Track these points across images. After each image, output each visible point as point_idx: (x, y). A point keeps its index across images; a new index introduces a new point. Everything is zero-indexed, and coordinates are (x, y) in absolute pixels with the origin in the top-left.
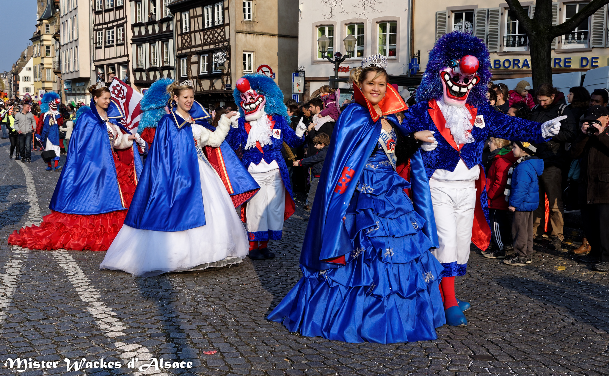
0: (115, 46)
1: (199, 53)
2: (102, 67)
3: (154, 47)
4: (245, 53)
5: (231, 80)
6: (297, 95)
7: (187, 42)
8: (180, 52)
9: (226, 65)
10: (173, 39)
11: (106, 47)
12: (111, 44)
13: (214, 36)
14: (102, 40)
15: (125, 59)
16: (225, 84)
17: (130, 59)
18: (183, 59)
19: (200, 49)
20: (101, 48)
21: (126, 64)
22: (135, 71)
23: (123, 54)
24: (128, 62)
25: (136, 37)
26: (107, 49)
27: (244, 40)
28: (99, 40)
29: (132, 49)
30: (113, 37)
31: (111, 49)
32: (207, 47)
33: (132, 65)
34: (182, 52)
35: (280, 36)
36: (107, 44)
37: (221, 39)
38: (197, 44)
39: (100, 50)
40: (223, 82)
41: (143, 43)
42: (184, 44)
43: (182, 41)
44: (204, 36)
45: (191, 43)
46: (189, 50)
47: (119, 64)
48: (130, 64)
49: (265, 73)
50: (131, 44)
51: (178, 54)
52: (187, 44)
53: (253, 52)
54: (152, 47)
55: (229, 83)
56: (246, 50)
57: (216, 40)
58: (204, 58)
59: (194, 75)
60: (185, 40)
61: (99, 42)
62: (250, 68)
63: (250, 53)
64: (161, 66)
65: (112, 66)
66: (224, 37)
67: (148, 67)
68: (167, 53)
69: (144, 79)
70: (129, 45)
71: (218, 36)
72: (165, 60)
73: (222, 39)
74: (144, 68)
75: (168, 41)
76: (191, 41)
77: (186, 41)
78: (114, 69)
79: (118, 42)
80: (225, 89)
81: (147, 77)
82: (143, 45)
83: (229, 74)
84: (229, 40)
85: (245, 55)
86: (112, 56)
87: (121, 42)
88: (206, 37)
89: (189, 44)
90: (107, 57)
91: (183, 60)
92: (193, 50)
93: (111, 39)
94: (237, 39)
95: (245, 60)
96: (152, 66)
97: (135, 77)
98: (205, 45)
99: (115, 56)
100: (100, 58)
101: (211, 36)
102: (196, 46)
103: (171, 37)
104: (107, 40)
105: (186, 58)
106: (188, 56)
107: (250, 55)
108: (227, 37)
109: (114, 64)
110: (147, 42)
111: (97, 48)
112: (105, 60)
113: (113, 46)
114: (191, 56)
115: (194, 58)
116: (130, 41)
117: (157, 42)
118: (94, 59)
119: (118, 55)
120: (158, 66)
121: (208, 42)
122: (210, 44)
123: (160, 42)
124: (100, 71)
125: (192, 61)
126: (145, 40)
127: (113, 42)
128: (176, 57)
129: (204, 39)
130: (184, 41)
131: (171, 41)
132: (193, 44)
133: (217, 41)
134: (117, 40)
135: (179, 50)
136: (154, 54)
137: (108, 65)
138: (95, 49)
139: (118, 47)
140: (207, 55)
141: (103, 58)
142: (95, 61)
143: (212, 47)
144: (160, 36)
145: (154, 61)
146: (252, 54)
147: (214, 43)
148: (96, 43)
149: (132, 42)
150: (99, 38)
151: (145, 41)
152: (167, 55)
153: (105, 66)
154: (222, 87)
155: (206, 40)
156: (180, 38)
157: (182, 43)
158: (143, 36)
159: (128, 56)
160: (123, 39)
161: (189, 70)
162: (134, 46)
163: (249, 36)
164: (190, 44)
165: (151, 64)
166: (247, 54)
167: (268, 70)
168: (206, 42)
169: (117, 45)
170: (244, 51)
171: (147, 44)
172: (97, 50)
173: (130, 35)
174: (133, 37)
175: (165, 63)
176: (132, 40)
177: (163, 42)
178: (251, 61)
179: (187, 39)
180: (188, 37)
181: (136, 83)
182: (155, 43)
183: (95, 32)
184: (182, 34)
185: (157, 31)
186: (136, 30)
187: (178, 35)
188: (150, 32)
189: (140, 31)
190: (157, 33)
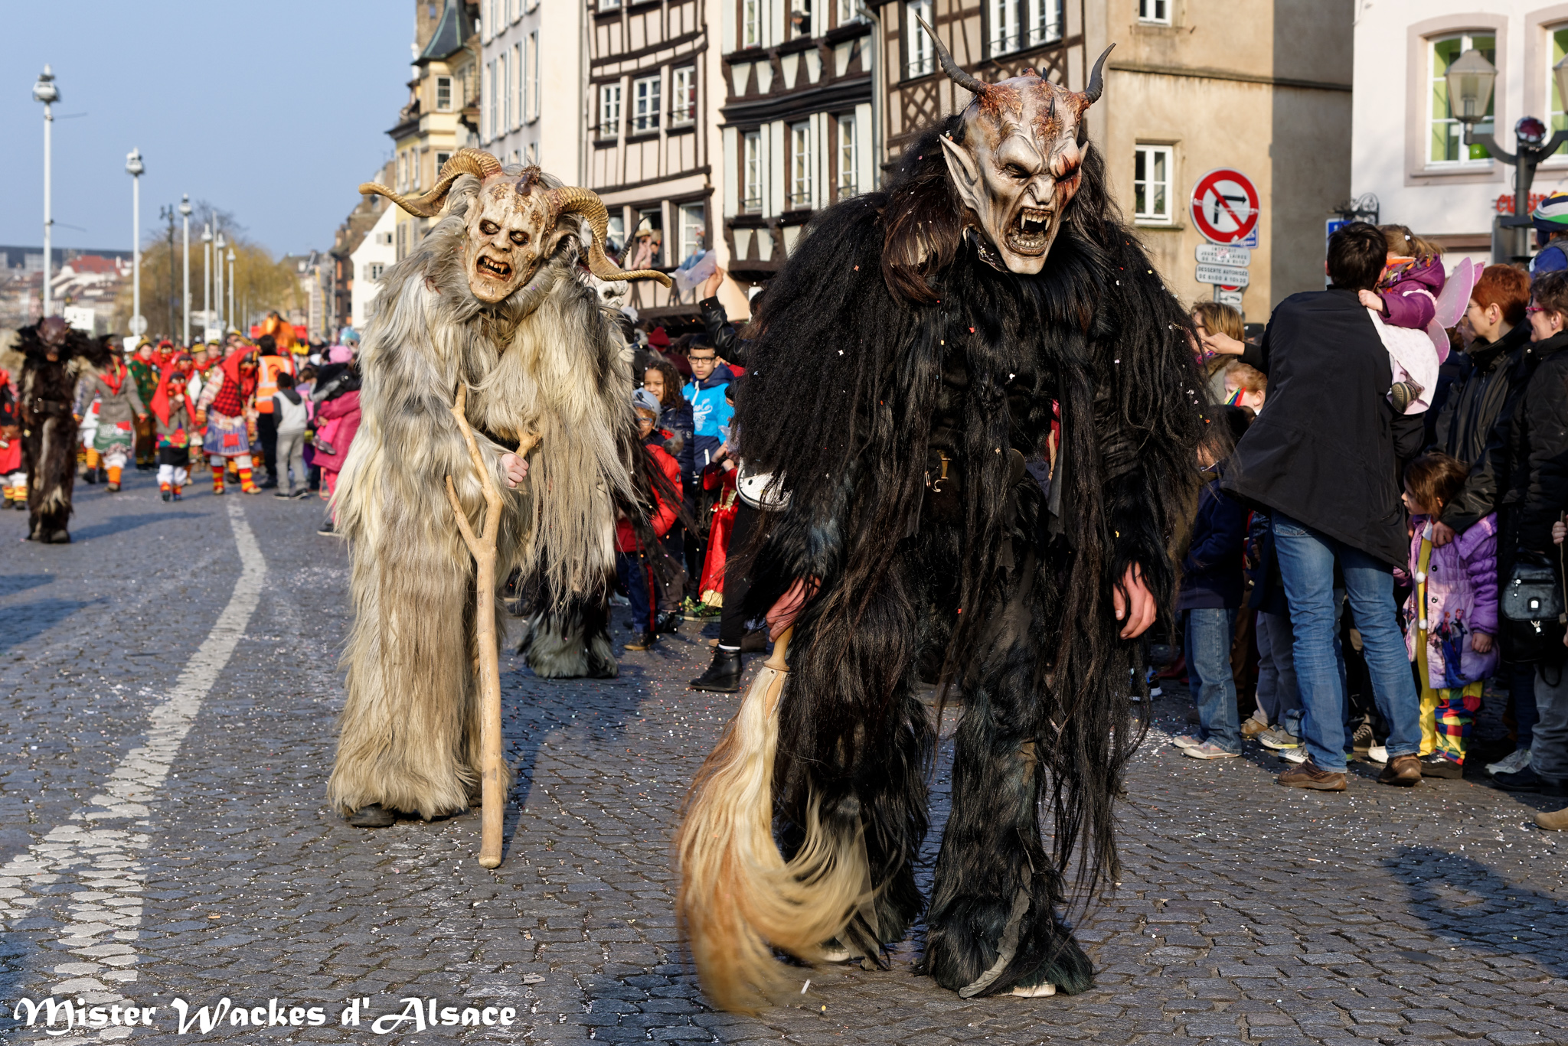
0: (663, 135)
3: (801, 134)
4: (1141, 148)
7: (925, 113)
8: (895, 151)
10: (870, 102)
11: (630, 140)
12: (649, 128)
14: (617, 114)
15: (696, 184)
17: (716, 181)
20: (612, 143)
21: (699, 203)
22: (733, 225)
23: (689, 165)
24: (708, 192)
25: (740, 100)
26: (635, 148)
27: (1138, 98)
28: (608, 115)
29: (722, 146)
30: (656, 104)
31: (650, 146)
33: (724, 205)
35: (1280, 83)
36: (636, 131)
39: (611, 151)
41: (764, 122)
42: (913, 121)
43: (904, 108)
47: (677, 201)
48: (716, 201)
49: (1226, 206)
50: (722, 127)
51: (890, 158)
52: (921, 119)
53: (1172, 143)
54: (795, 135)
56: (1146, 136)
60: (916, 104)
61: (608, 124)
62: (1160, 207)
63: (1160, 149)
65: (651, 210)
67: (778, 209)
68: (848, 156)
69: (765, 254)
70: (714, 133)
72: (841, 184)
74: (765, 215)
75: (853, 112)
76: (937, 105)
77: (920, 110)
79: (676, 123)
81: (775, 249)
82: (764, 128)
85: (1140, 158)
86: (650, 173)
87: (686, 121)
90: (633, 177)
93: (649, 112)
94: (1111, 95)
95: (1140, 173)
96: (794, 207)
97: (732, 247)
99: (663, 174)
100: (611, 183)
103: (866, 93)
104: (636, 114)
107: (1159, 157)
109: (656, 203)
110: (778, 119)
111: (600, 145)
112: (625, 187)
113: (655, 136)
116: (716, 118)
117: (814, 118)
119: (674, 169)
120: (815, 207)
123: (824, 116)
126: (769, 110)
127: (656, 121)
128: (883, 167)
130: (912, 110)
131: (863, 111)
134: (670, 115)
135: (892, 142)
136: (801, 163)
137: (637, 207)
138: (591, 147)
139: (675, 141)
141: (620, 182)
144: (826, 96)
145: (800, 187)
146: (1168, 151)
148: (597, 128)
149: (722, 121)
150: (608, 108)
151: (770, 115)
152: (848, 166)
153: (627, 211)
156: (896, 97)
157: (904, 115)
158: (764, 97)
159: (707, 170)
160: (693, 112)
162: (732, 133)
163: (1159, 84)
165: (789, 199)
166: (1150, 152)
167: (1240, 192)
169: (672, 132)
170: (1140, 142)
171: (779, 127)
172: (601, 153)
173: (717, 96)
174: (729, 101)
175: (840, 194)
176: (724, 112)
177: (834, 116)
178: (1164, 179)
179: (924, 101)
180: (928, 94)
181: (734, 268)
182: (807, 120)
183: (594, 87)
184: (904, 83)
185: (814, 75)
186: (740, 77)
187: (890, 89)
188: (790, 82)
189: (753, 81)
190: (815, 85)
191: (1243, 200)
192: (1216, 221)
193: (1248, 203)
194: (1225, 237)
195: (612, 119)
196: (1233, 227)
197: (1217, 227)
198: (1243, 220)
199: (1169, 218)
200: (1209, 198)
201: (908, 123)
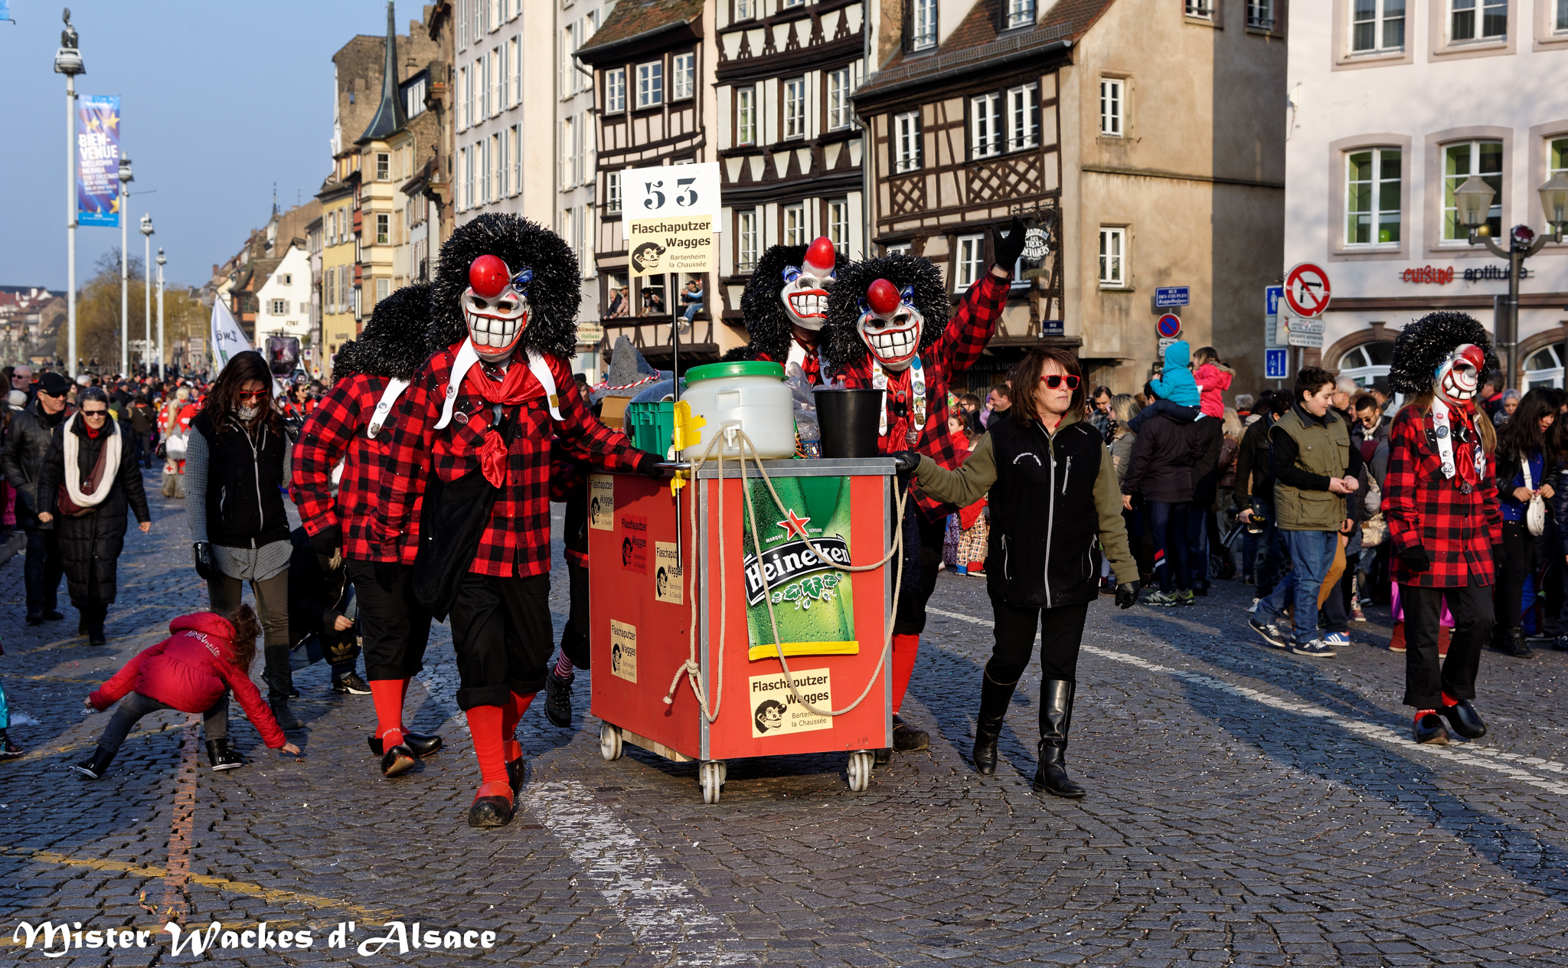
1: (952, 233)
2: (620, 273)
3: (793, 214)
4: (1103, 230)
5: (1061, 308)
6: (1283, 353)
7: (912, 200)
8: (885, 229)
9: (1048, 266)
10: (862, 191)
13: (1004, 182)
16: (1042, 319)
19: (956, 218)
20: (620, 218)
25: (734, 185)
27: (1102, 192)
28: (614, 196)
32: (982, 215)
34: (891, 229)
35: (1217, 181)
37: (1028, 191)
38: (944, 204)
40: (1034, 315)
41: (759, 204)
42: (901, 207)
43: (893, 196)
44: (969, 182)
45: (925, 203)
46: (916, 224)
49: (1308, 290)
50: (718, 207)
51: (879, 234)
53: (1124, 226)
54: (787, 214)
55: (1054, 315)
56: (1107, 220)
57: (1011, 192)
58: (968, 244)
60: (903, 193)
61: (614, 203)
62: (1116, 274)
63: (1116, 230)
66: (1038, 183)
71: (1018, 183)
73: (1033, 191)
75: (845, 198)
76: (924, 195)
77: (908, 197)
80: (1041, 335)
82: (759, 209)
83: (1056, 292)
84: (1056, 194)
85: (1103, 236)
88: (977, 185)
89: (915, 204)
92: (930, 222)
94: (1084, 190)
95: (1103, 250)
97: (726, 299)
98: (973, 207)
100: (617, 248)
101: (995, 182)
102: (940, 212)
103: (857, 184)
106: (915, 240)
107: (1115, 235)
108: (1051, 184)
110: (773, 202)
111: (605, 219)
114: (924, 239)
115: (935, 246)
117: (807, 202)
118: (598, 251)
121: (982, 198)
122: (990, 205)
123: (817, 201)
124: (613, 283)
126: (763, 194)
128: (873, 239)
129: (969, 190)
130: (900, 198)
131: (854, 199)
132: (932, 204)
133: (1014, 195)
135: (881, 222)
138: (599, 221)
140: (981, 237)
142: (597, 256)
143: (1000, 212)
144: (817, 185)
146: (1122, 232)
147: (1006, 202)
148: (604, 206)
149: (719, 202)
150: (613, 190)
151: (764, 198)
154: (1030, 328)
155: (978, 194)
156: (885, 188)
157: (893, 201)
158: (757, 184)
162: (728, 212)
163: (1116, 181)
164: (919, 207)
166: (1109, 232)
167: (1318, 280)
168: (974, 199)
170: (1103, 225)
171: (772, 209)
172: (608, 226)
174: (724, 186)
176: (720, 195)
177: (825, 201)
178: (1118, 253)
179: (912, 191)
180: (915, 186)
181: (728, 316)
182: (801, 202)
183: (600, 174)
184: (893, 177)
185: (805, 167)
186: (734, 166)
187: (880, 181)
188: (782, 172)
189: (746, 171)
190: (806, 176)
191: (1319, 285)
192: (1302, 301)
193: (1323, 287)
194: (1308, 312)
195: (618, 198)
196: (1313, 305)
197: (1302, 305)
198: (1320, 300)
199: (1122, 282)
200: (1297, 284)
201: (896, 208)
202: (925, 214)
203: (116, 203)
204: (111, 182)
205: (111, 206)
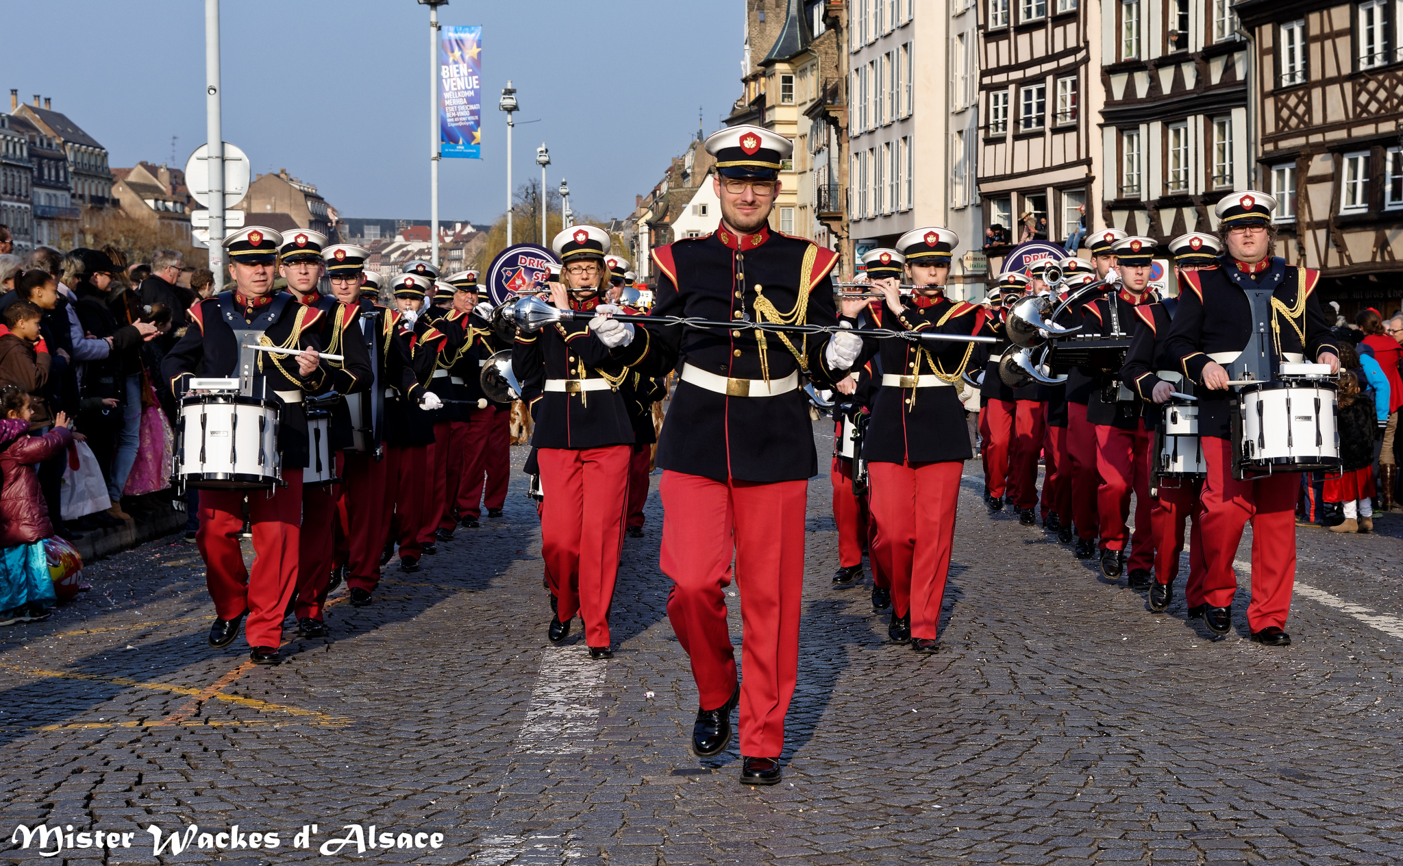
0: (1048, 133)
1: (1338, 149)
2: (1003, 198)
3: (1177, 132)
7: (1297, 116)
8: (1269, 147)
10: (1246, 106)
11: (1017, 137)
12: (1034, 127)
13: (1392, 95)
14: (1005, 115)
15: (1079, 173)
17: (1096, 170)
18: (1280, 167)
19: (1342, 134)
20: (1002, 140)
21: (1081, 189)
22: (1109, 208)
23: (1072, 157)
24: (1089, 180)
25: (1118, 103)
26: (1021, 145)
28: (996, 117)
29: (1102, 143)
30: (1041, 107)
31: (1036, 143)
32: (1368, 130)
33: (1104, 190)
34: (1276, 147)
36: (1022, 129)
38: (1330, 119)
39: (1000, 147)
41: (1143, 122)
42: (1286, 123)
43: (1278, 111)
44: (1356, 95)
45: (1311, 118)
46: (1301, 141)
47: (1060, 188)
48: (1096, 188)
50: (1101, 126)
51: (1264, 153)
54: (1171, 133)
57: (1398, 105)
58: (1354, 162)
59: (1316, 218)
60: (1289, 108)
61: (996, 124)
64: (1202, 189)
65: (1037, 196)
67: (1156, 194)
68: (1222, 151)
70: (1095, 132)
72: (1215, 174)
74: (1144, 199)
75: (1229, 114)
76: (1309, 110)
77: (1293, 112)
78: (1040, 204)
79: (1060, 123)
81: (1151, 227)
82: (1143, 128)
86: (1036, 164)
87: (1069, 121)
88: (1364, 98)
89: (1301, 120)
90: (1020, 167)
91: (1281, 173)
92: (1316, 138)
93: (1034, 113)
96: (1170, 192)
98: (1359, 122)
99: (1048, 165)
100: (1000, 172)
101: (1382, 95)
102: (1325, 128)
103: (1241, 99)
104: (1022, 115)
105: (1293, 165)
106: (1300, 158)
109: (1042, 189)
110: (1156, 120)
111: (988, 141)
112: (1013, 176)
113: (1041, 134)
114: (1310, 157)
115: (1320, 165)
116: (1096, 119)
117: (1191, 119)
118: (980, 175)
119: (1058, 161)
120: (1191, 192)
121: (1369, 112)
122: (1376, 119)
123: (1201, 118)
125: (1311, 173)
126: (1147, 112)
127: (1041, 121)
128: (1258, 161)
129: (1356, 103)
130: (1285, 113)
131: (1238, 115)
132: (1317, 119)
133: (1401, 108)
134: (1054, 116)
135: (1266, 140)
136: (1177, 156)
137: (1023, 193)
138: (981, 143)
139: (1058, 138)
140: (1367, 154)
141: (1008, 172)
142: (979, 181)
143: (1385, 128)
144: (1202, 101)
145: (1177, 176)
147: (1392, 117)
148: (987, 127)
149: (1102, 121)
150: (996, 110)
151: (1148, 116)
152: (1222, 159)
153: (1014, 196)
155: (1365, 108)
156: (1270, 103)
157: (1278, 117)
158: (1142, 101)
159: (1088, 162)
160: (1075, 113)
161: (1299, 201)
162: (1111, 132)
164: (1304, 123)
165: (1165, 186)
168: (1361, 113)
169: (1055, 131)
171: (1156, 127)
172: (991, 148)
173: (1097, 99)
174: (1106, 104)
175: (1215, 183)
176: (1102, 113)
177: (1209, 119)
179: (1297, 106)
180: (1300, 100)
182: (1185, 120)
183: (983, 93)
184: (1278, 91)
185: (1190, 83)
186: (1119, 84)
187: (1265, 96)
188: (1166, 89)
189: (1130, 88)
190: (1191, 92)
195: (1000, 119)
201: (1281, 124)
202: (1310, 130)
203: (478, 134)
204: (473, 113)
205: (473, 138)
